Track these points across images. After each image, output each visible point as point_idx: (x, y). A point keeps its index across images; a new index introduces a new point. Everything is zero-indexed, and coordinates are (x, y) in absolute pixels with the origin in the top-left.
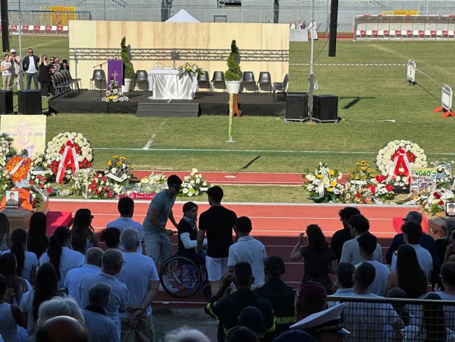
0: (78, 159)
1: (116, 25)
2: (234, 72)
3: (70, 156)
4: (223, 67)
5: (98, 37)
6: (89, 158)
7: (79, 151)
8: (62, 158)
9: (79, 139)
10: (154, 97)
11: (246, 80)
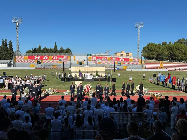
1: (78, 67)
2: (97, 75)
3: (88, 88)
4: (95, 74)
5: (76, 69)
6: (91, 88)
9: (89, 85)
10: (86, 78)
11: (99, 76)
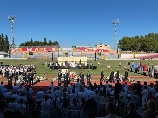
0: (74, 75)
3: (73, 75)
4: (79, 63)
5: (63, 59)
7: (74, 74)
8: (72, 75)
9: (74, 72)
10: (71, 67)
